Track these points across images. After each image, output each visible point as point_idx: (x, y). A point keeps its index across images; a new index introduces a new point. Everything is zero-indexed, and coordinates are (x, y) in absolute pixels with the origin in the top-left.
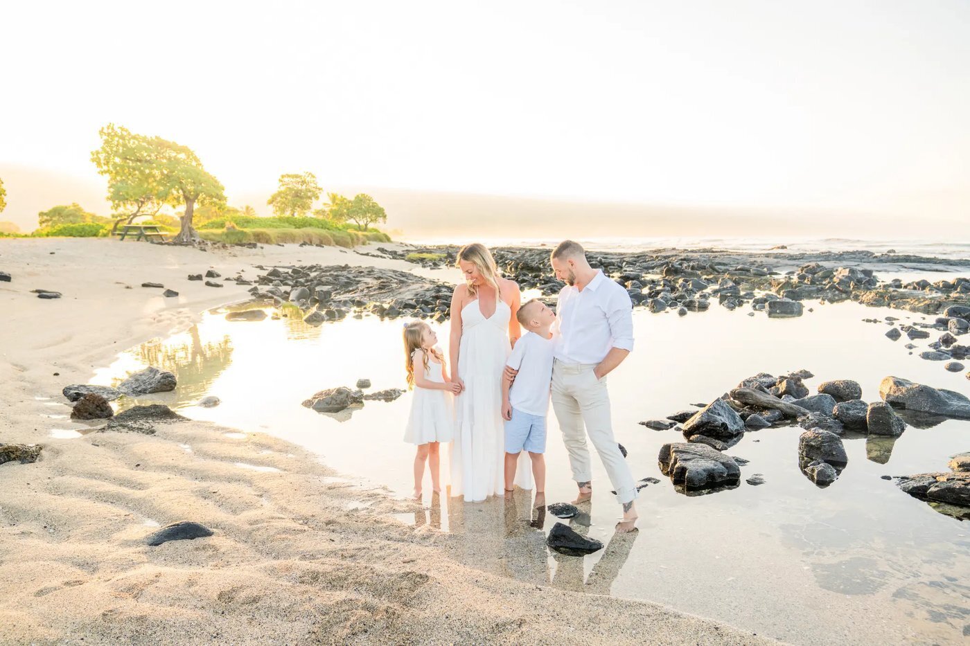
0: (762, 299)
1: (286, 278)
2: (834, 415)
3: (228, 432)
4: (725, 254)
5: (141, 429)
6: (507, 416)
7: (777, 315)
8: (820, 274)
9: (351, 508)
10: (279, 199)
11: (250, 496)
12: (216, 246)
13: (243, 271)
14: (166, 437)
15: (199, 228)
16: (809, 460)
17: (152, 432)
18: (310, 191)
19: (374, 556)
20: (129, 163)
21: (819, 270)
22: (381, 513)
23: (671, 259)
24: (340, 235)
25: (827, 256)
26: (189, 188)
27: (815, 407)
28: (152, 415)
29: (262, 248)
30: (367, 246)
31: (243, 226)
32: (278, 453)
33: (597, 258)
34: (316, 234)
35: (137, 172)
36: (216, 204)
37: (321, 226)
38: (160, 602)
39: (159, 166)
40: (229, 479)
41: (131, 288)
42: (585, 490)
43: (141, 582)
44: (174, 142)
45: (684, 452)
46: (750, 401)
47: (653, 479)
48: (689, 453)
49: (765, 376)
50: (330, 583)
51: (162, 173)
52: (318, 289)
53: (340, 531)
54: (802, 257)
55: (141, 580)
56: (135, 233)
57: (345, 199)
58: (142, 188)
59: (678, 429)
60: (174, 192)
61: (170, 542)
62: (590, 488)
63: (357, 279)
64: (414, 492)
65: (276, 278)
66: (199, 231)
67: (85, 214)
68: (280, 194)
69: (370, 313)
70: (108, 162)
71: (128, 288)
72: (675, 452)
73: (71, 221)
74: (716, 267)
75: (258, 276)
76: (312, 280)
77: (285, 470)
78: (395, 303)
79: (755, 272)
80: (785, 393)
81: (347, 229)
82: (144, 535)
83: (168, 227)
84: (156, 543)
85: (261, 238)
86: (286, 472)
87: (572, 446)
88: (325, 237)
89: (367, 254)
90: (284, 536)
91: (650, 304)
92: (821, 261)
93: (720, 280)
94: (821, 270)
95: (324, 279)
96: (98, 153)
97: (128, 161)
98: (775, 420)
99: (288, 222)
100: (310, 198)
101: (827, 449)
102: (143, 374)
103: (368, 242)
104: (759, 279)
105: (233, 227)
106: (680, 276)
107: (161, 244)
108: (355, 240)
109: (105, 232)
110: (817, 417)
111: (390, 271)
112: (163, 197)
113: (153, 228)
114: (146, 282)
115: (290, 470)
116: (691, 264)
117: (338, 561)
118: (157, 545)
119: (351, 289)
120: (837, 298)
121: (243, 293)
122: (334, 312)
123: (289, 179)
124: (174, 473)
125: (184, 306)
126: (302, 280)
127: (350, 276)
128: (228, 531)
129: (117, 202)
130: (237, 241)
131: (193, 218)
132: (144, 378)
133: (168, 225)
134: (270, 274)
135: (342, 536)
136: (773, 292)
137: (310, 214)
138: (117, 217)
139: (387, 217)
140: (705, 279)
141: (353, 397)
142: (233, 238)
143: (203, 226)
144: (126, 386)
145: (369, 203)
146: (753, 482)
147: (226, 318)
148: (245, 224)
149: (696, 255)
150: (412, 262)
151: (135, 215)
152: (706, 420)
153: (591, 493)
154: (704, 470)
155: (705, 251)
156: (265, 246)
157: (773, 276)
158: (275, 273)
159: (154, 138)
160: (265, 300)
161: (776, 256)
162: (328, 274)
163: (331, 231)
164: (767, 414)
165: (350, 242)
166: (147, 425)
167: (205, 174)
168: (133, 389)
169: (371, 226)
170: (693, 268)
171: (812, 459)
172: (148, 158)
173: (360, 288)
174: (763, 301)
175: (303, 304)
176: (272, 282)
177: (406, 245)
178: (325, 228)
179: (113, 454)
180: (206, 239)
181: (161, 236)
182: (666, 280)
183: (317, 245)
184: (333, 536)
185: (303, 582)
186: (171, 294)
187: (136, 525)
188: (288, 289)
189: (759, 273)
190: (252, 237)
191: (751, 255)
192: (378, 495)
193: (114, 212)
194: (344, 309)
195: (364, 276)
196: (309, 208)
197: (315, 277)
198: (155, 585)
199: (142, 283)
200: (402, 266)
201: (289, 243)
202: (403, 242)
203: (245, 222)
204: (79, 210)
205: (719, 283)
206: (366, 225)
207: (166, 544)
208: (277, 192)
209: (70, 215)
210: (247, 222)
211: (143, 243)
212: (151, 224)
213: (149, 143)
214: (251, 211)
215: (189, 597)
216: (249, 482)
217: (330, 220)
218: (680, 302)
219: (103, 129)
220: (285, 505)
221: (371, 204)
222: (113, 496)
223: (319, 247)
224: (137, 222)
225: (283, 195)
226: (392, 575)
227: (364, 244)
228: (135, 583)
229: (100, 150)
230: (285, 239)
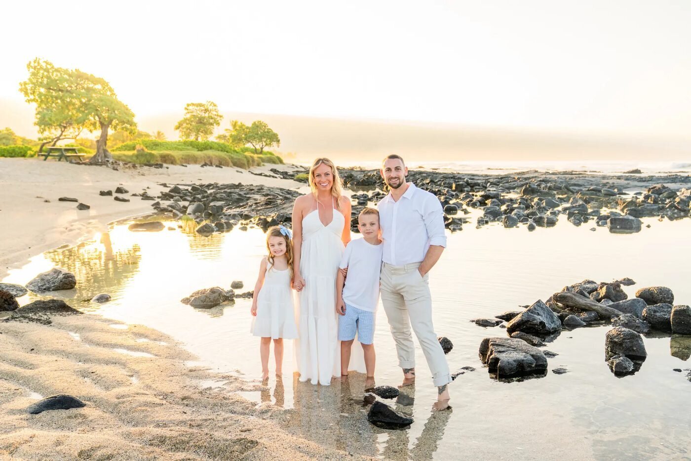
0: (605, 216)
1: (185, 195)
2: (644, 316)
3: (114, 323)
4: (581, 176)
5: (40, 320)
6: (341, 311)
7: (617, 230)
8: (665, 194)
9: (206, 387)
10: (185, 125)
11: (122, 376)
12: (127, 166)
13: (148, 188)
14: (60, 326)
15: (113, 150)
16: (613, 354)
17: (48, 322)
18: (212, 118)
19: (217, 425)
20: (52, 93)
21: (664, 190)
22: (229, 392)
23: (531, 180)
24: (237, 157)
25: (674, 179)
26: (103, 115)
27: (628, 310)
28: (50, 308)
29: (167, 168)
30: (262, 168)
31: (152, 149)
32: (152, 342)
33: (464, 179)
34: (216, 157)
35: (59, 101)
36: (127, 129)
37: (220, 149)
38: (30, 457)
39: (78, 97)
40: (107, 362)
41: (49, 202)
42: (410, 376)
43: (17, 442)
44: (92, 75)
45: (500, 345)
46: (570, 304)
47: (471, 368)
48: (504, 346)
49: (589, 282)
50: (175, 446)
51: (81, 102)
52: (212, 204)
53: (192, 405)
54: (651, 179)
55: (17, 440)
56: (56, 154)
57: (244, 125)
58: (63, 115)
59: (503, 327)
60: (91, 118)
61: (48, 411)
62: (413, 374)
63: (248, 196)
64: (262, 374)
65: (177, 195)
66: (112, 153)
67: (16, 138)
68: (186, 120)
69: (255, 225)
70: (34, 92)
71: (46, 201)
72: (492, 345)
73: (4, 144)
74: (571, 188)
75: (161, 192)
76: (208, 197)
77: (156, 355)
78: (277, 217)
79: (605, 192)
80: (604, 297)
81: (245, 152)
82: (28, 405)
83: (86, 149)
84: (36, 412)
85: (167, 160)
86: (157, 357)
87: (398, 337)
88: (225, 159)
89: (261, 175)
90: (143, 408)
91: (503, 220)
92: (668, 182)
93: (572, 199)
94: (666, 191)
95: (218, 196)
96: (25, 84)
97: (51, 91)
98: (591, 321)
99: (191, 145)
100: (212, 124)
101: (629, 344)
102: (48, 275)
103: (262, 163)
104: (607, 199)
105: (143, 150)
106: (536, 195)
107: (79, 164)
108: (251, 161)
109: (32, 153)
110: (627, 318)
111: (277, 188)
112: (81, 122)
113: (73, 150)
114: (62, 196)
115: (160, 356)
116: (549, 185)
117: (187, 429)
118: (37, 413)
119: (241, 204)
120: (676, 216)
121: (147, 208)
122: (223, 224)
123: (193, 107)
124: (62, 356)
125: (94, 218)
126: (199, 196)
127: (242, 193)
128: (98, 403)
129: (43, 126)
130: (145, 162)
131: (107, 142)
132: (49, 278)
133: (87, 147)
134: (171, 191)
135: (194, 409)
136: (618, 210)
137: (212, 139)
138: (42, 140)
139: (280, 142)
140: (559, 198)
141: (224, 296)
142: (143, 159)
143: (117, 148)
144: (33, 284)
145: (265, 129)
146: (558, 372)
147: (129, 228)
148: (154, 147)
149: (554, 177)
150: (300, 182)
151: (58, 139)
152: (526, 319)
153: (414, 378)
154: (515, 361)
155: (565, 173)
156: (171, 166)
157: (622, 196)
158: (176, 190)
159: (74, 71)
160: (166, 213)
161: (627, 179)
162: (223, 191)
163: (230, 154)
164: (584, 315)
165: (246, 164)
166: (46, 317)
167: (118, 103)
168: (39, 287)
169: (266, 149)
170: (550, 188)
171: (615, 354)
172: (69, 89)
173: (249, 204)
174: (605, 218)
175: (198, 217)
176: (173, 198)
177: (297, 167)
178: (225, 151)
179: (13, 340)
180: (119, 160)
181: (79, 157)
182: (523, 199)
183: (217, 166)
184: (186, 409)
185: (151, 445)
186: (83, 207)
187: (23, 397)
188: (186, 203)
189: (609, 193)
190: (159, 159)
191: (604, 177)
192: (231, 377)
193: (41, 136)
194: (232, 221)
195: (254, 193)
196: (211, 133)
197: (211, 194)
198: (29, 444)
199: (60, 197)
200: (290, 185)
201: (192, 163)
202: (294, 164)
203: (154, 145)
204: (12, 134)
205: (570, 201)
206: (262, 148)
207: (44, 413)
208: (183, 119)
209: (4, 138)
210: (156, 145)
211: (63, 163)
212: (72, 146)
213: (70, 76)
214: (162, 136)
215: (55, 454)
216: (124, 365)
217: (229, 144)
218: (531, 218)
219: (30, 62)
220: (150, 384)
221: (266, 130)
222: (7, 374)
223: (218, 168)
224: (61, 144)
225: (188, 122)
226: (227, 440)
227: (259, 165)
228: (12, 442)
229: (28, 81)
230: (188, 160)
